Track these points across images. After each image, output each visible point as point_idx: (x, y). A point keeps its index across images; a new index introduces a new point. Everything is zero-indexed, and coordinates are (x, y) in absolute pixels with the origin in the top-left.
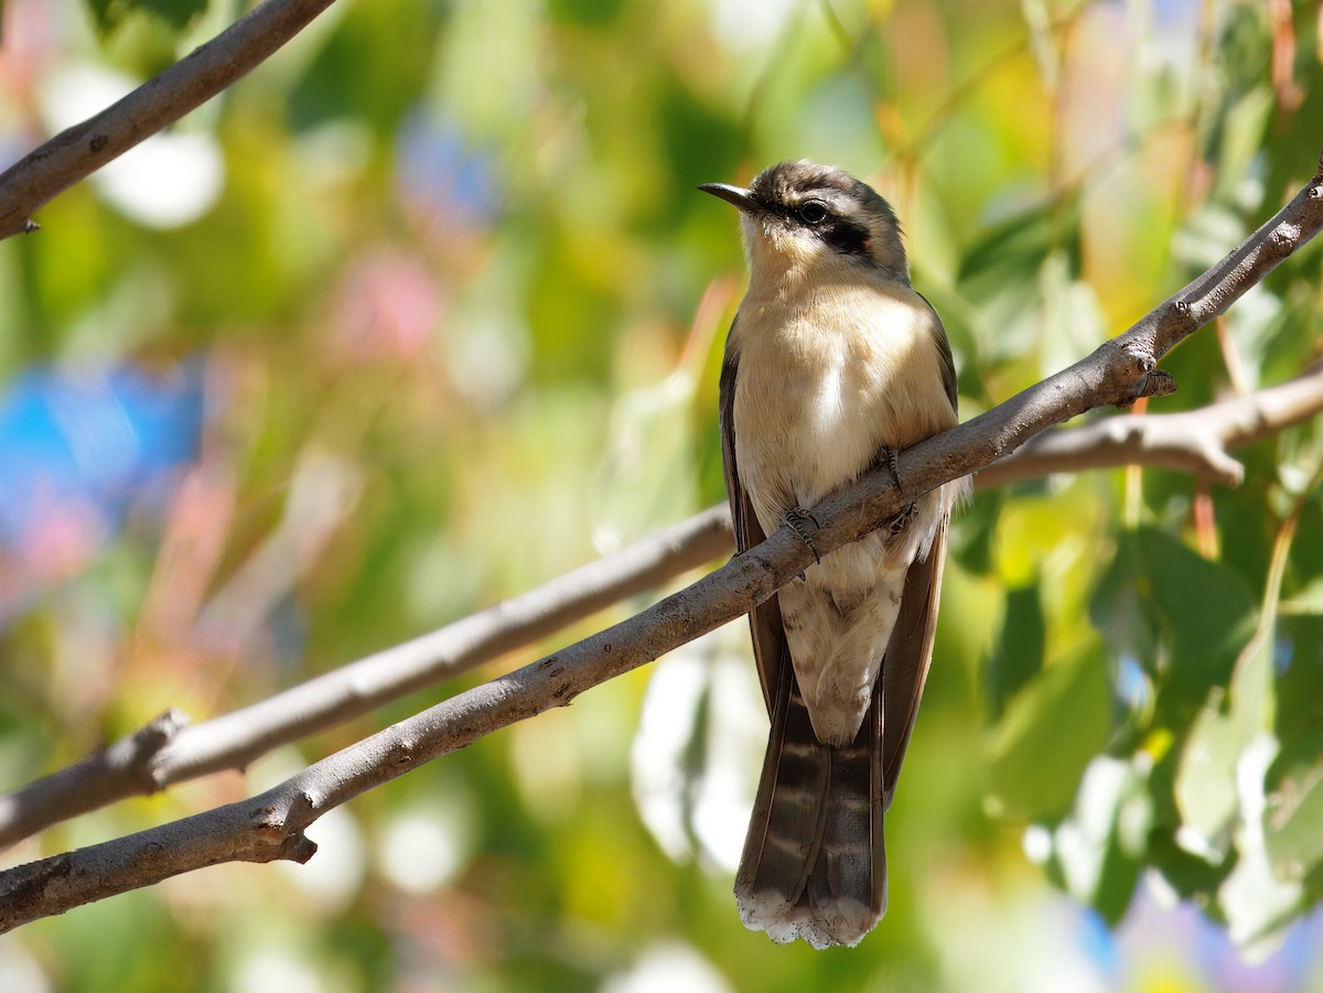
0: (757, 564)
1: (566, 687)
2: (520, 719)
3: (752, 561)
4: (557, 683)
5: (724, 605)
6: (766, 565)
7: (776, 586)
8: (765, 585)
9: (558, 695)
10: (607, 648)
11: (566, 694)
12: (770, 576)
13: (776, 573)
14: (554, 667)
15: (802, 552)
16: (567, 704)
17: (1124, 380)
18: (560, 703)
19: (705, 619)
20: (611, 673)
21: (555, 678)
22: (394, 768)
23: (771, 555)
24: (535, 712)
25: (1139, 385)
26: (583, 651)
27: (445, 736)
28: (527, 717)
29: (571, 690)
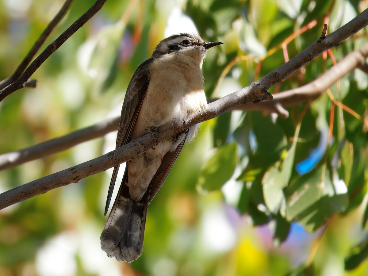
0: (139, 144)
1: (77, 177)
2: (62, 186)
3: (138, 142)
4: (75, 175)
5: (128, 156)
6: (142, 144)
7: (144, 150)
8: (141, 150)
9: (75, 179)
10: (91, 166)
11: (77, 179)
12: (143, 147)
13: (145, 147)
14: (74, 171)
15: (153, 141)
16: (77, 182)
17: (257, 95)
18: (75, 182)
19: (122, 160)
20: (91, 174)
21: (74, 174)
22: (22, 198)
23: (144, 141)
24: (67, 184)
25: (261, 97)
26: (83, 166)
27: (39, 190)
28: (64, 185)
29: (78, 178)
